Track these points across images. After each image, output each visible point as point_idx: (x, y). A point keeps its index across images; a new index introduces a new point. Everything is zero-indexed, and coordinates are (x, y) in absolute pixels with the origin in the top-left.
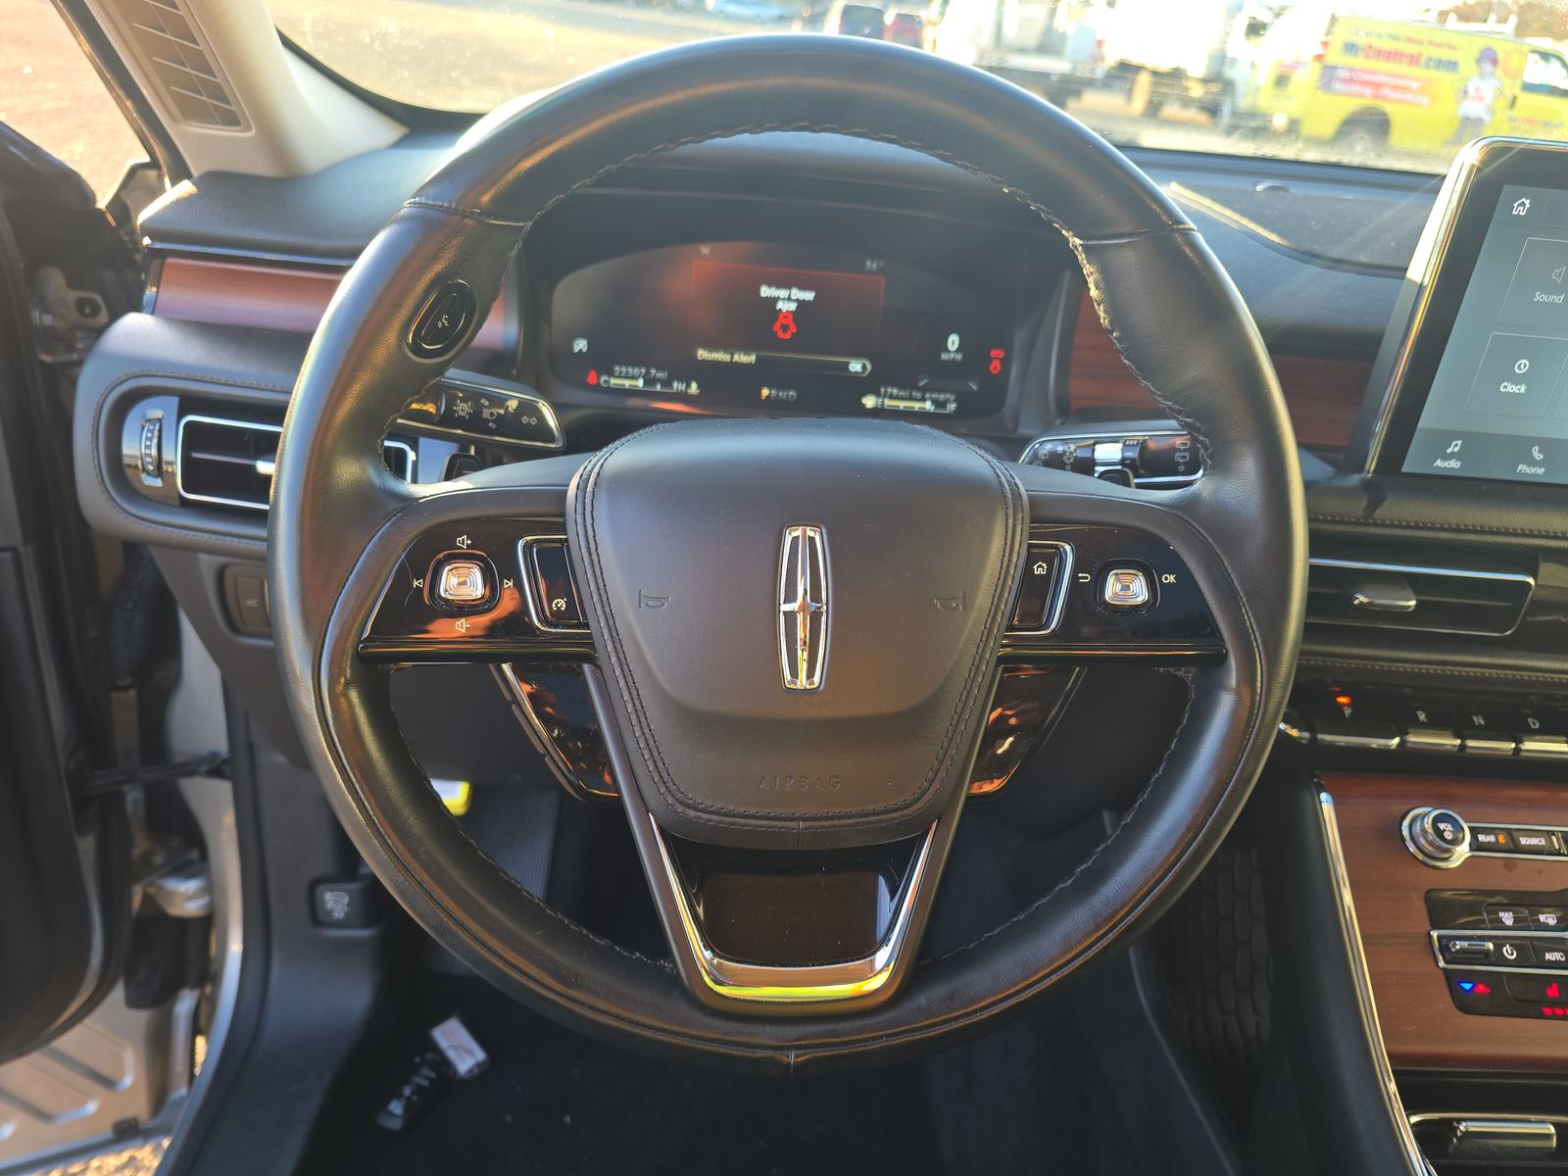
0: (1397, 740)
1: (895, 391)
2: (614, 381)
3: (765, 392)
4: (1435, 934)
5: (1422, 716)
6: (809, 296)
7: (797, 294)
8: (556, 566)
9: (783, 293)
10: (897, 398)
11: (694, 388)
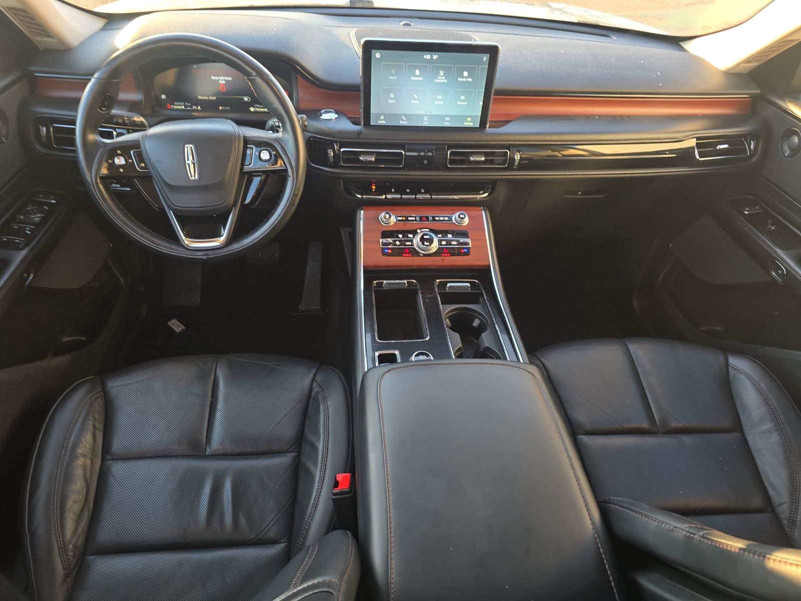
0: (384, 196)
1: (259, 106)
2: (175, 107)
3: (220, 108)
4: (381, 240)
5: (393, 190)
6: (230, 79)
7: (227, 78)
8: (140, 157)
9: (220, 78)
10: (260, 108)
11: (199, 108)
